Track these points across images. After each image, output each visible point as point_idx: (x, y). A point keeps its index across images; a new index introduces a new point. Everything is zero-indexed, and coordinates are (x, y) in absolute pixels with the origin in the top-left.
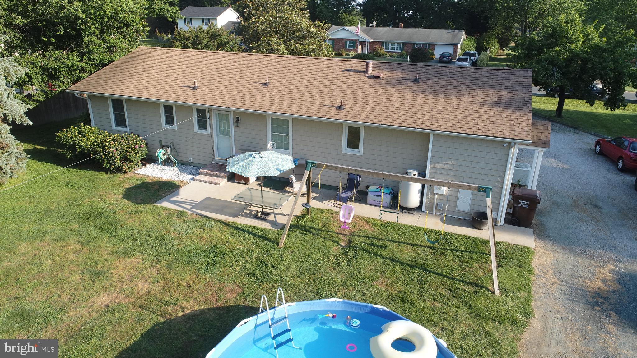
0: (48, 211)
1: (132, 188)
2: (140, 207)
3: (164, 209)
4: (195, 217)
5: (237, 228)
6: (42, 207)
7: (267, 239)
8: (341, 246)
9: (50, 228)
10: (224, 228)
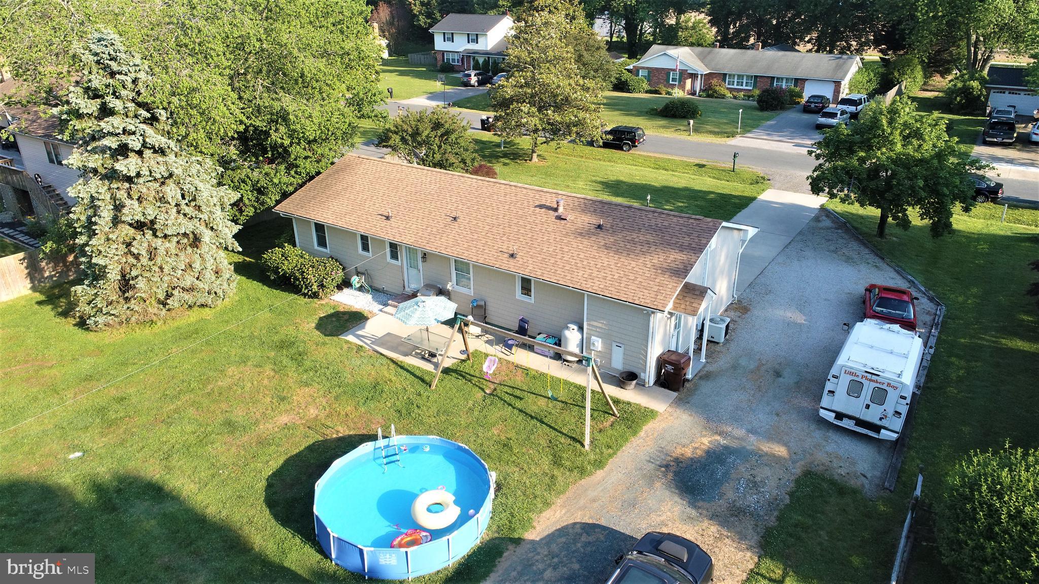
0: (252, 337)
1: (324, 317)
2: (327, 339)
3: (347, 342)
4: (371, 353)
5: (402, 367)
6: (247, 332)
7: (423, 380)
8: (485, 393)
9: (252, 354)
10: (392, 366)
